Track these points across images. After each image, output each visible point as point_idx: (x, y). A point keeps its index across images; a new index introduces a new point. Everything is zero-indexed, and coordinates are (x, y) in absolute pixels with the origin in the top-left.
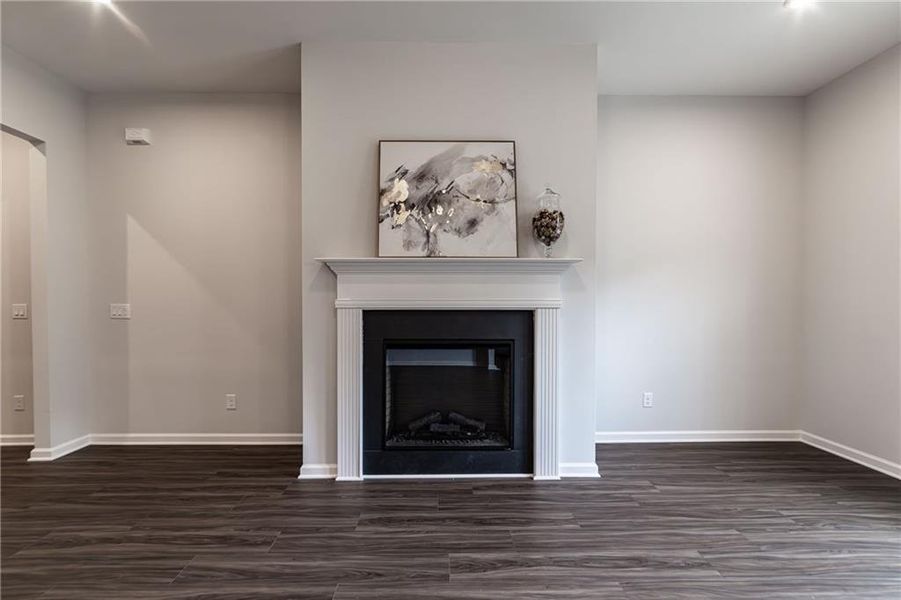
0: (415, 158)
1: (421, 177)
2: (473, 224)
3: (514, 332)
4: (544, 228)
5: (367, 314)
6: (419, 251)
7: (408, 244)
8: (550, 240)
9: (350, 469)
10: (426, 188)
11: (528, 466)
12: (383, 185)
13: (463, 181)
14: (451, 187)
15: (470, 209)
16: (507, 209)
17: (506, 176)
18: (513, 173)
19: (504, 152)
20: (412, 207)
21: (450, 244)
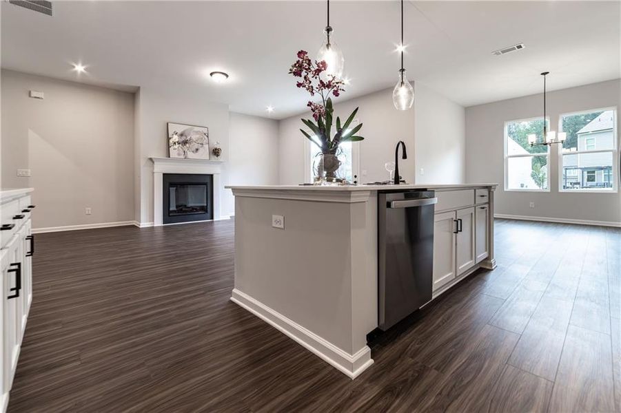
0: (180, 129)
1: (182, 135)
2: (197, 150)
3: (208, 180)
4: (216, 152)
5: (164, 174)
6: (182, 157)
7: (179, 154)
8: (218, 156)
9: (158, 222)
10: (183, 138)
11: (212, 218)
12: (170, 136)
13: (194, 137)
14: (190, 139)
15: (196, 146)
16: (206, 146)
17: (206, 137)
18: (207, 136)
19: (205, 131)
20: (179, 144)
21: (190, 155)
